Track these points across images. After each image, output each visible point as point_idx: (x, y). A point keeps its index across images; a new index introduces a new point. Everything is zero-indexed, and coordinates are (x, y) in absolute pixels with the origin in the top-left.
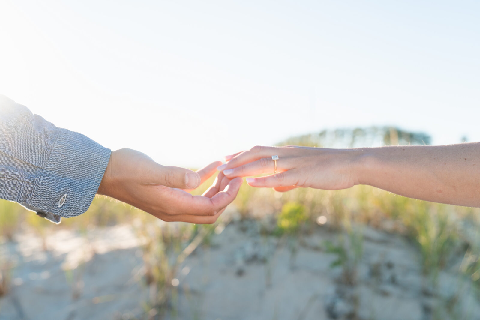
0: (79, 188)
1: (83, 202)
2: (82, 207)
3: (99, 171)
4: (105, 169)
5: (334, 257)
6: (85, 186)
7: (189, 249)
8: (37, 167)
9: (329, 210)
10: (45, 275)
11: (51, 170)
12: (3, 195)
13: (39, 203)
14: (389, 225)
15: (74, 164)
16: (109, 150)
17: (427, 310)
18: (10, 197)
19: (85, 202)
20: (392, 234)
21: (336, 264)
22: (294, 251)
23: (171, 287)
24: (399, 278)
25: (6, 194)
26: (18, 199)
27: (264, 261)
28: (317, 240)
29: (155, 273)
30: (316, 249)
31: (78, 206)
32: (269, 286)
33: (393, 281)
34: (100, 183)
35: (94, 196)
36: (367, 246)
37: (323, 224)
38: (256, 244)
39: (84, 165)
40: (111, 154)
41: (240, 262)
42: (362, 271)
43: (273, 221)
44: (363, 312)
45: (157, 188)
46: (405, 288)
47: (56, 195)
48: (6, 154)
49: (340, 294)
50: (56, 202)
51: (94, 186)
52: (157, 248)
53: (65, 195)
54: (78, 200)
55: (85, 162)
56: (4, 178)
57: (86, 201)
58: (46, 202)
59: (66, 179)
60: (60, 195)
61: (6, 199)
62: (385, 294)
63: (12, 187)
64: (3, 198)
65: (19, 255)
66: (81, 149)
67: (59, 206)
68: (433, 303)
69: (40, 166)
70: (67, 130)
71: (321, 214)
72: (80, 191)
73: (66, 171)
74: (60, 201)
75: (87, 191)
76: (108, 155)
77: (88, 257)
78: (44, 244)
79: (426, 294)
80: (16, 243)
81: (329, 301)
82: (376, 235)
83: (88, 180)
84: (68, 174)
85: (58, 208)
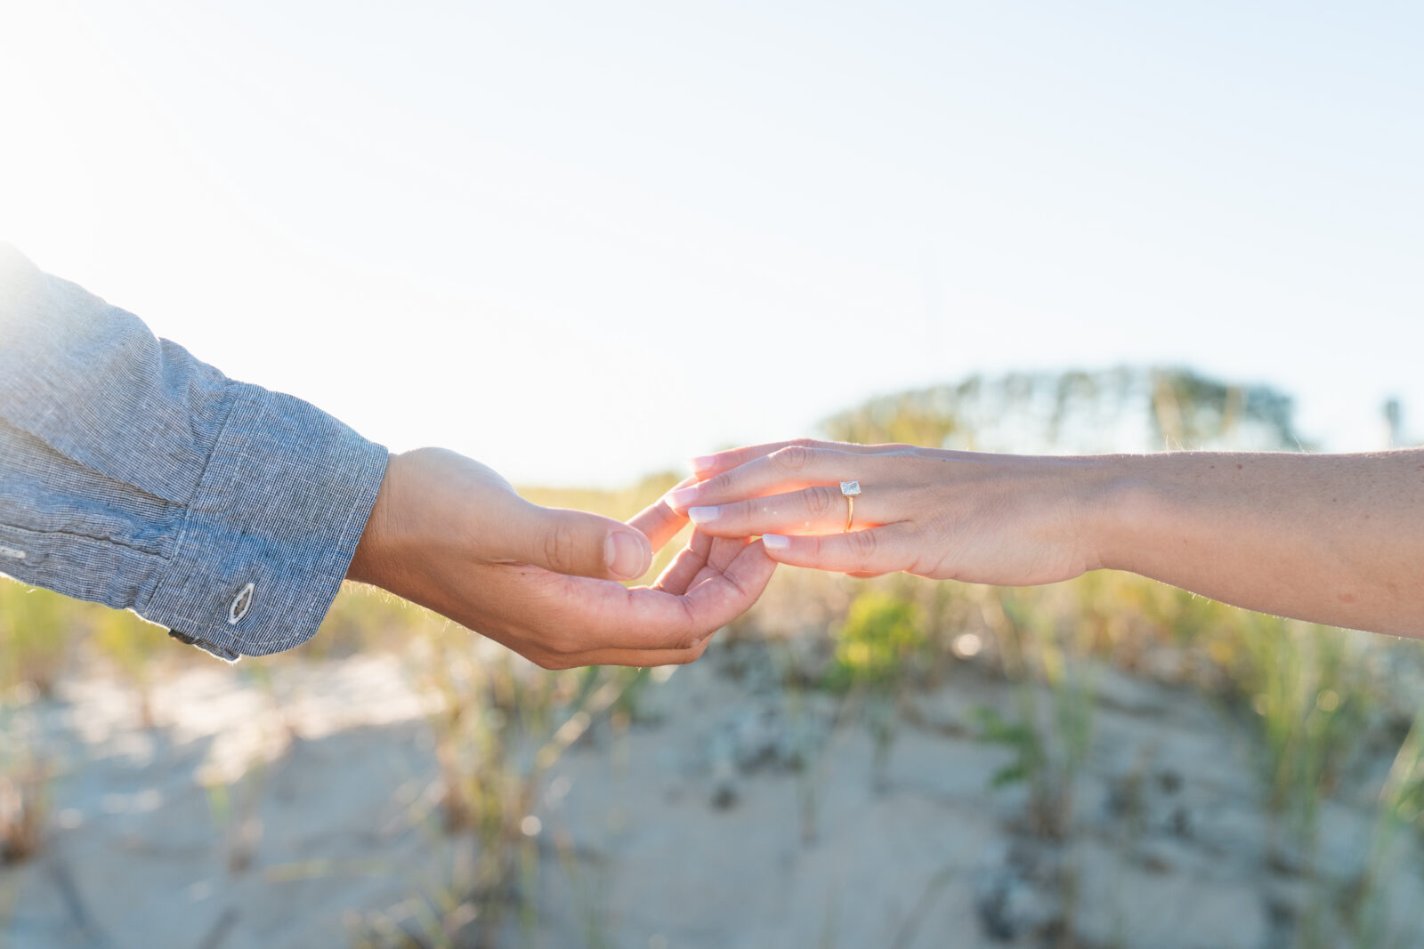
0: (292, 568)
1: (302, 607)
2: (300, 622)
3: (350, 517)
4: (368, 511)
5: (1005, 756)
6: (310, 560)
7: (571, 730)
8: (167, 503)
9: (991, 615)
10: (147, 800)
11: (208, 510)
12: (68, 584)
13: (173, 610)
14: (1168, 661)
15: (277, 494)
16: (381, 451)
17: (1280, 915)
18: (89, 592)
19: (310, 610)
20: (1177, 687)
21: (1007, 776)
22: (884, 738)
23: (516, 838)
24: (1198, 819)
25: (77, 582)
26: (110, 598)
27: (795, 765)
28: (953, 704)
29: (470, 795)
30: (951, 731)
31: (288, 620)
32: (810, 839)
33: (1180, 828)
34: (353, 551)
35: (336, 589)
36: (1103, 723)
37: (969, 657)
38: (770, 715)
39: (307, 497)
40: (388, 464)
41: (724, 769)
42: (1086, 799)
43: (824, 647)
44: (1091, 921)
45: (523, 574)
46: (1215, 849)
47: (223, 587)
48: (76, 463)
49: (1022, 866)
50: (222, 605)
51: (335, 563)
52: (479, 725)
53: (251, 586)
54: (289, 603)
55: (308, 489)
56: (71, 533)
57: (313, 605)
58: (192, 606)
59: (252, 540)
60: (234, 588)
61: (75, 596)
62: (1154, 866)
63: (92, 563)
64: (67, 593)
65: (71, 738)
66: (297, 448)
67: (233, 621)
68: (1298, 894)
69: (177, 499)
71: (963, 627)
72: (293, 574)
73: (252, 516)
74: (235, 605)
75: (315, 576)
76: (379, 467)
77: (274, 747)
78: (145, 709)
79: (1278, 867)
80: (64, 705)
81: (987, 886)
82: (1126, 690)
83: (317, 544)
84: (258, 526)
85: (230, 626)
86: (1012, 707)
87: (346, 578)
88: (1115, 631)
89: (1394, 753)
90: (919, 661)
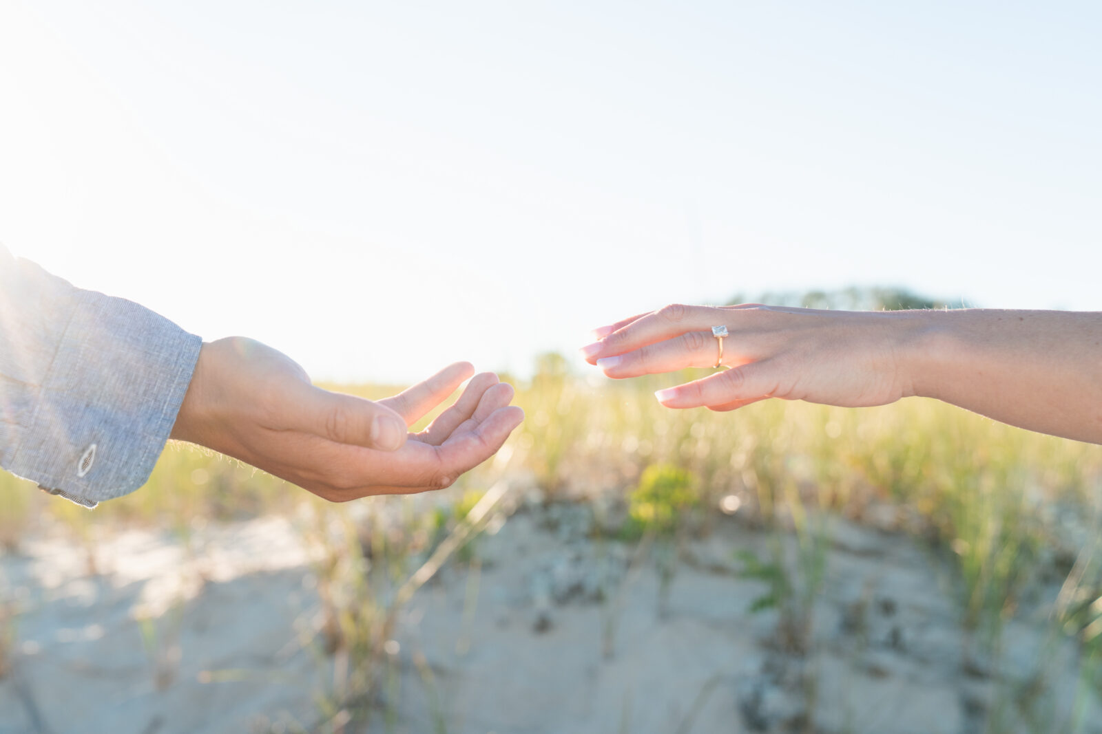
0: (126, 431)
1: (135, 462)
2: (133, 474)
3: (172, 390)
4: (186, 386)
5: (761, 589)
6: (141, 424)
7: (425, 572)
8: (24, 384)
9: (749, 479)
10: (93, 632)
11: (58, 389)
14: (886, 514)
15: (113, 375)
16: (197, 340)
17: (972, 709)
19: (141, 463)
20: (893, 533)
21: (762, 604)
22: (666, 576)
23: (383, 657)
24: (909, 635)
27: (598, 598)
28: (719, 549)
29: (347, 626)
30: (718, 570)
31: (125, 471)
32: (609, 655)
33: (895, 643)
34: (174, 418)
35: (161, 446)
36: (837, 562)
37: (732, 512)
38: (578, 559)
39: (137, 376)
40: (201, 350)
41: (542, 602)
42: (823, 621)
43: (619, 506)
44: (825, 715)
46: (923, 660)
47: (72, 449)
49: (773, 674)
50: (72, 463)
51: (161, 427)
52: (352, 569)
53: (93, 447)
54: (125, 458)
57: (143, 459)
58: (47, 464)
59: (95, 411)
60: (80, 448)
62: (877, 673)
65: (34, 585)
67: (81, 474)
68: (987, 692)
70: (98, 294)
71: (727, 489)
72: (127, 436)
73: (94, 392)
74: (82, 462)
75: (144, 437)
76: (194, 354)
77: (190, 591)
78: (91, 560)
79: (973, 672)
80: (29, 559)
81: (747, 690)
82: (855, 537)
83: (146, 412)
84: (98, 400)
85: (79, 479)
86: (766, 550)
87: (170, 438)
88: (845, 490)
89: (1060, 583)
90: (695, 517)
